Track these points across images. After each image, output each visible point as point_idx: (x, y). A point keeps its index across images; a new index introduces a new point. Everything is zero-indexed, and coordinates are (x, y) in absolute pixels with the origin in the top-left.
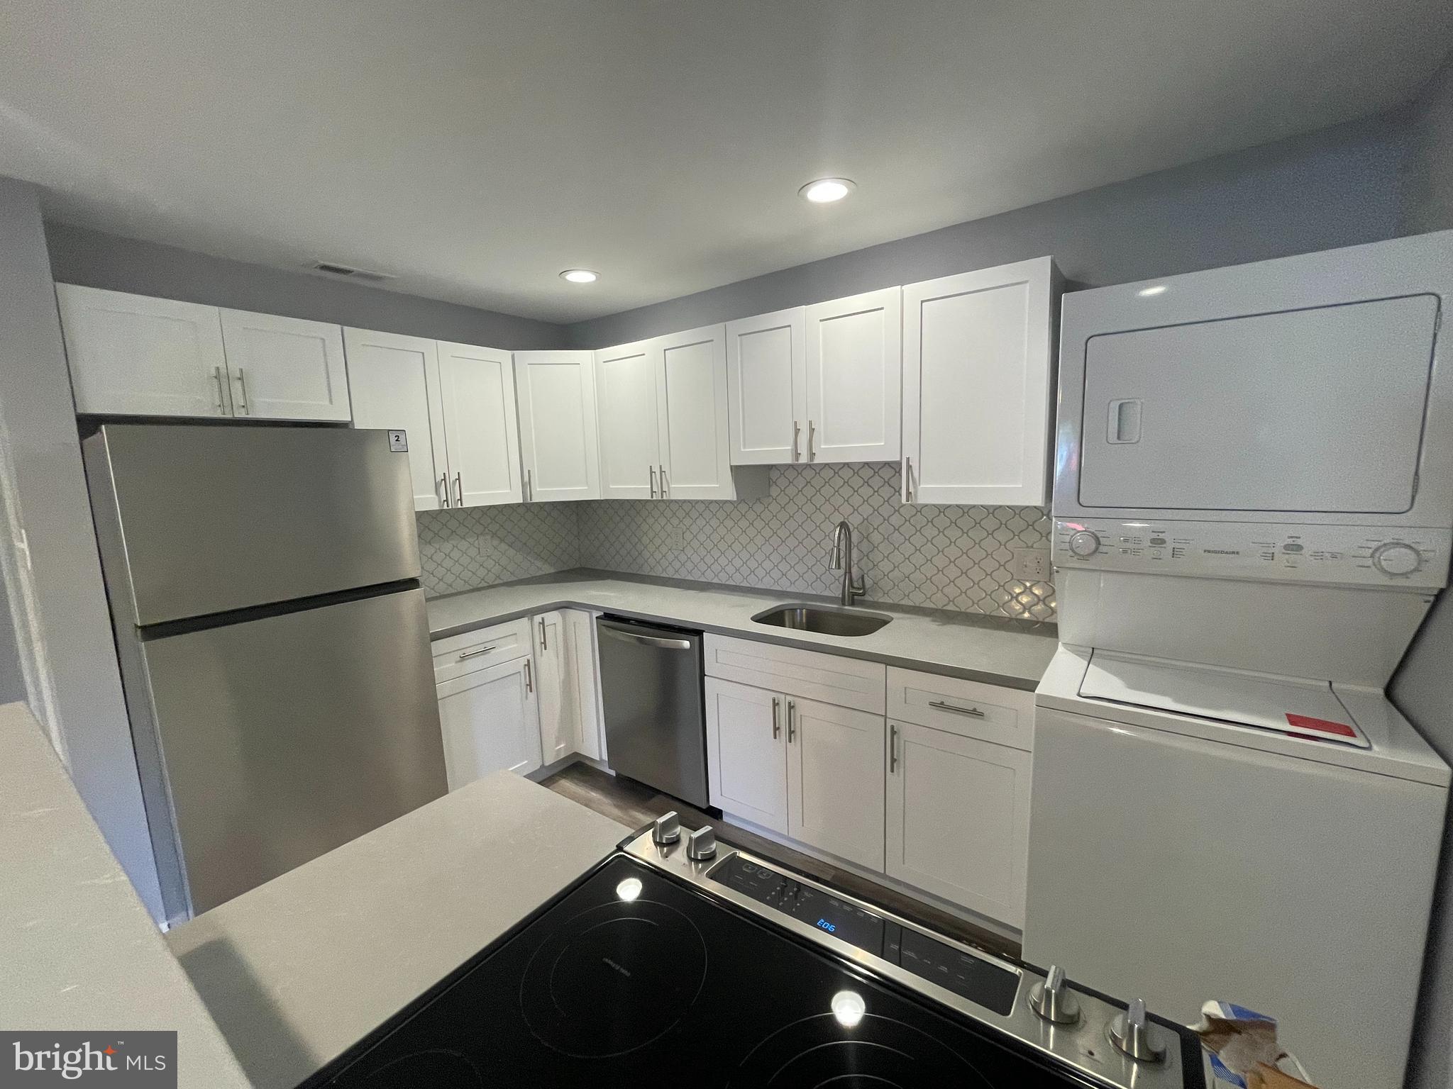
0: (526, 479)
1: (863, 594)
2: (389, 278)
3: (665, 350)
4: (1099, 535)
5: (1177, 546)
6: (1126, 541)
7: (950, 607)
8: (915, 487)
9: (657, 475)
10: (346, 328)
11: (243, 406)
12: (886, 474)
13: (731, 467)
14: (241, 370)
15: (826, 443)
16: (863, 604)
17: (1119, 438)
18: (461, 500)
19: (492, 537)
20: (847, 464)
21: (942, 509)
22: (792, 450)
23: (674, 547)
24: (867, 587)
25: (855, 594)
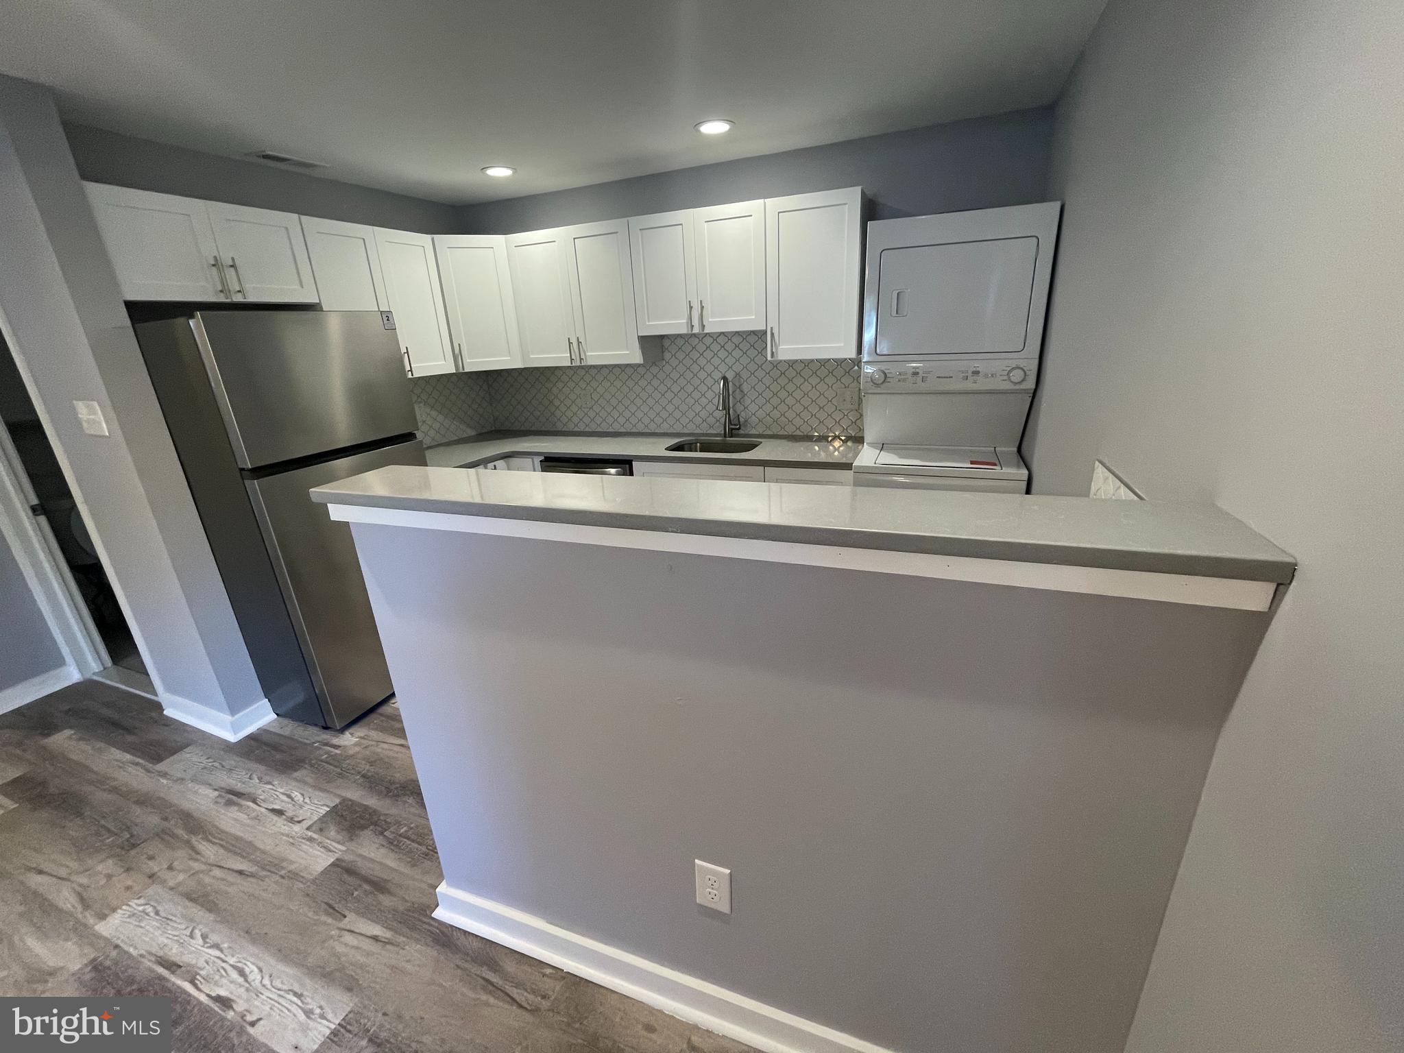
0: (457, 351)
1: (739, 429)
2: (324, 167)
3: (574, 239)
4: (886, 371)
5: (924, 375)
6: (900, 374)
7: (798, 433)
8: (777, 349)
9: (575, 345)
10: (304, 218)
11: (239, 291)
12: (752, 339)
13: (638, 337)
14: (233, 259)
15: (712, 317)
16: (738, 436)
17: (897, 313)
18: (411, 371)
19: (425, 405)
20: (723, 333)
21: (792, 364)
22: (687, 323)
23: (584, 406)
24: (741, 423)
25: (732, 429)
